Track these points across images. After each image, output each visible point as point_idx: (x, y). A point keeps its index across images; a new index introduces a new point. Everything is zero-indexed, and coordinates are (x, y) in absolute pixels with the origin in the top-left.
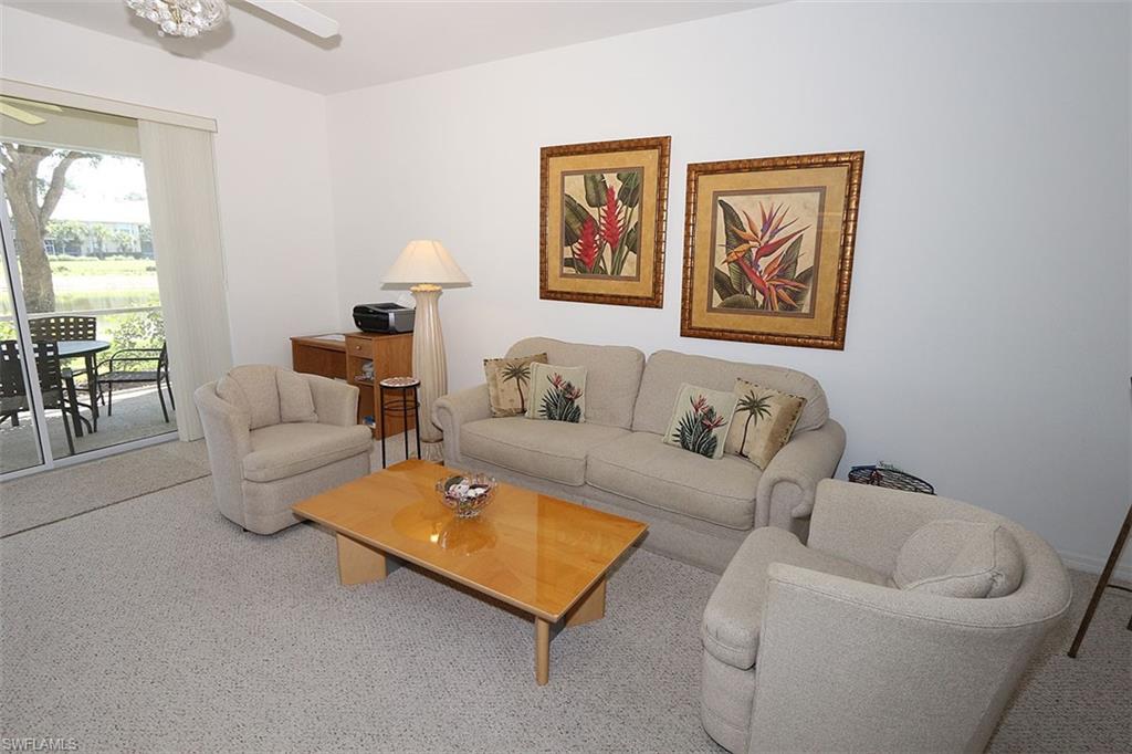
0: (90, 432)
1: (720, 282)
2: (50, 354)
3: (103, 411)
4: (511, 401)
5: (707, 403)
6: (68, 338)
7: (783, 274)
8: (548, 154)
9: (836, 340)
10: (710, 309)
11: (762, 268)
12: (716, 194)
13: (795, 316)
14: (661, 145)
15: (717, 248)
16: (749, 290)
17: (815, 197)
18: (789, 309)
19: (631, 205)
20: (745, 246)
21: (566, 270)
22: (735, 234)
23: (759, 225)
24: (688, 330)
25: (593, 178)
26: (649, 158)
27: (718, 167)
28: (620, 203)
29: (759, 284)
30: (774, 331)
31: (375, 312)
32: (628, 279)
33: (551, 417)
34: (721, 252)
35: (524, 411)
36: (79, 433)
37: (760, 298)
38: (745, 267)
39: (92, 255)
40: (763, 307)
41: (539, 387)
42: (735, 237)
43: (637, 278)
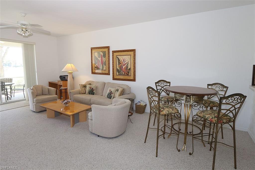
0: (10, 99)
1: (118, 70)
2: (3, 84)
3: (13, 96)
4: (83, 91)
5: (111, 90)
6: (7, 82)
7: (126, 69)
8: (92, 49)
9: (134, 80)
10: (117, 75)
11: (123, 68)
12: (116, 56)
13: (129, 76)
14: (108, 48)
15: (117, 65)
16: (122, 72)
17: (129, 56)
18: (128, 75)
19: (104, 58)
20: (121, 64)
21: (95, 69)
22: (119, 62)
23: (123, 61)
24: (114, 79)
25: (99, 53)
26: (106, 50)
27: (116, 51)
28: (103, 57)
29: (123, 71)
30: (126, 79)
31: (63, 77)
32: (104, 70)
33: (90, 94)
34: (118, 65)
35: (85, 93)
36: (8, 100)
37: (123, 73)
38: (121, 67)
39: (14, 67)
40: (124, 74)
41: (88, 89)
42: (119, 63)
43: (106, 70)
